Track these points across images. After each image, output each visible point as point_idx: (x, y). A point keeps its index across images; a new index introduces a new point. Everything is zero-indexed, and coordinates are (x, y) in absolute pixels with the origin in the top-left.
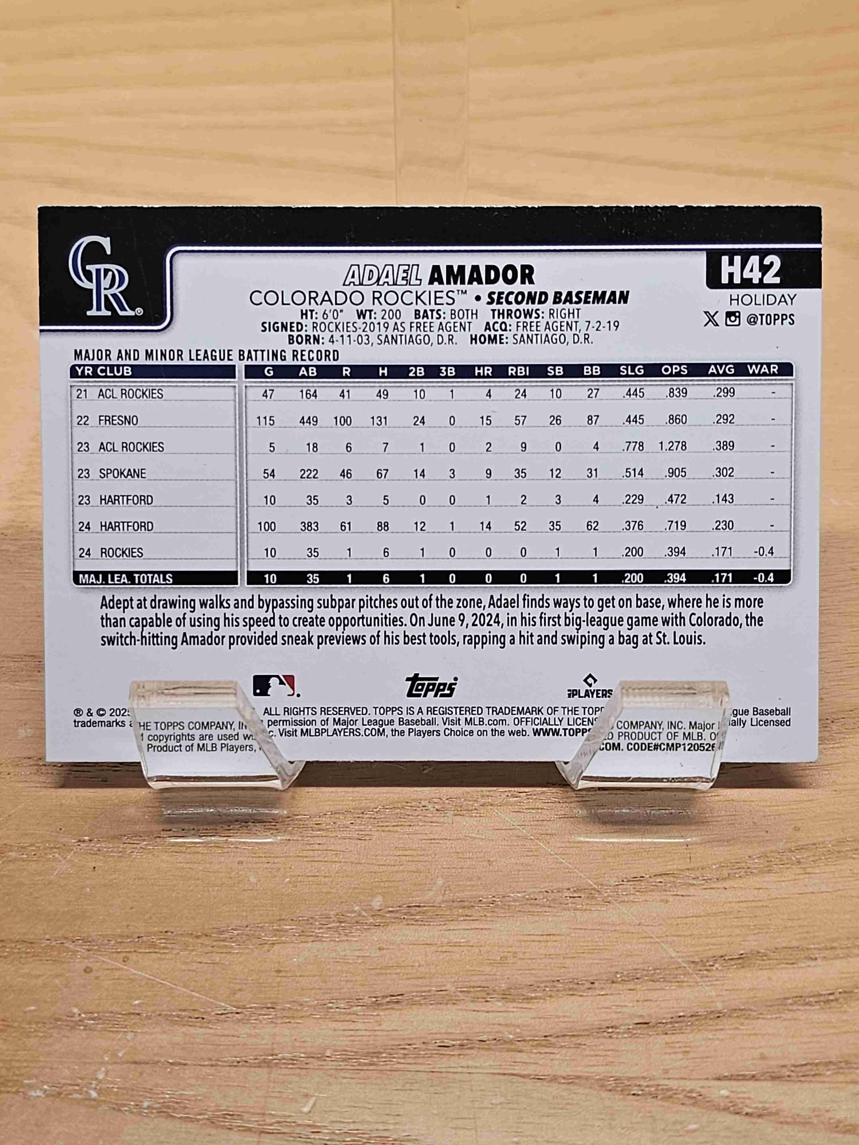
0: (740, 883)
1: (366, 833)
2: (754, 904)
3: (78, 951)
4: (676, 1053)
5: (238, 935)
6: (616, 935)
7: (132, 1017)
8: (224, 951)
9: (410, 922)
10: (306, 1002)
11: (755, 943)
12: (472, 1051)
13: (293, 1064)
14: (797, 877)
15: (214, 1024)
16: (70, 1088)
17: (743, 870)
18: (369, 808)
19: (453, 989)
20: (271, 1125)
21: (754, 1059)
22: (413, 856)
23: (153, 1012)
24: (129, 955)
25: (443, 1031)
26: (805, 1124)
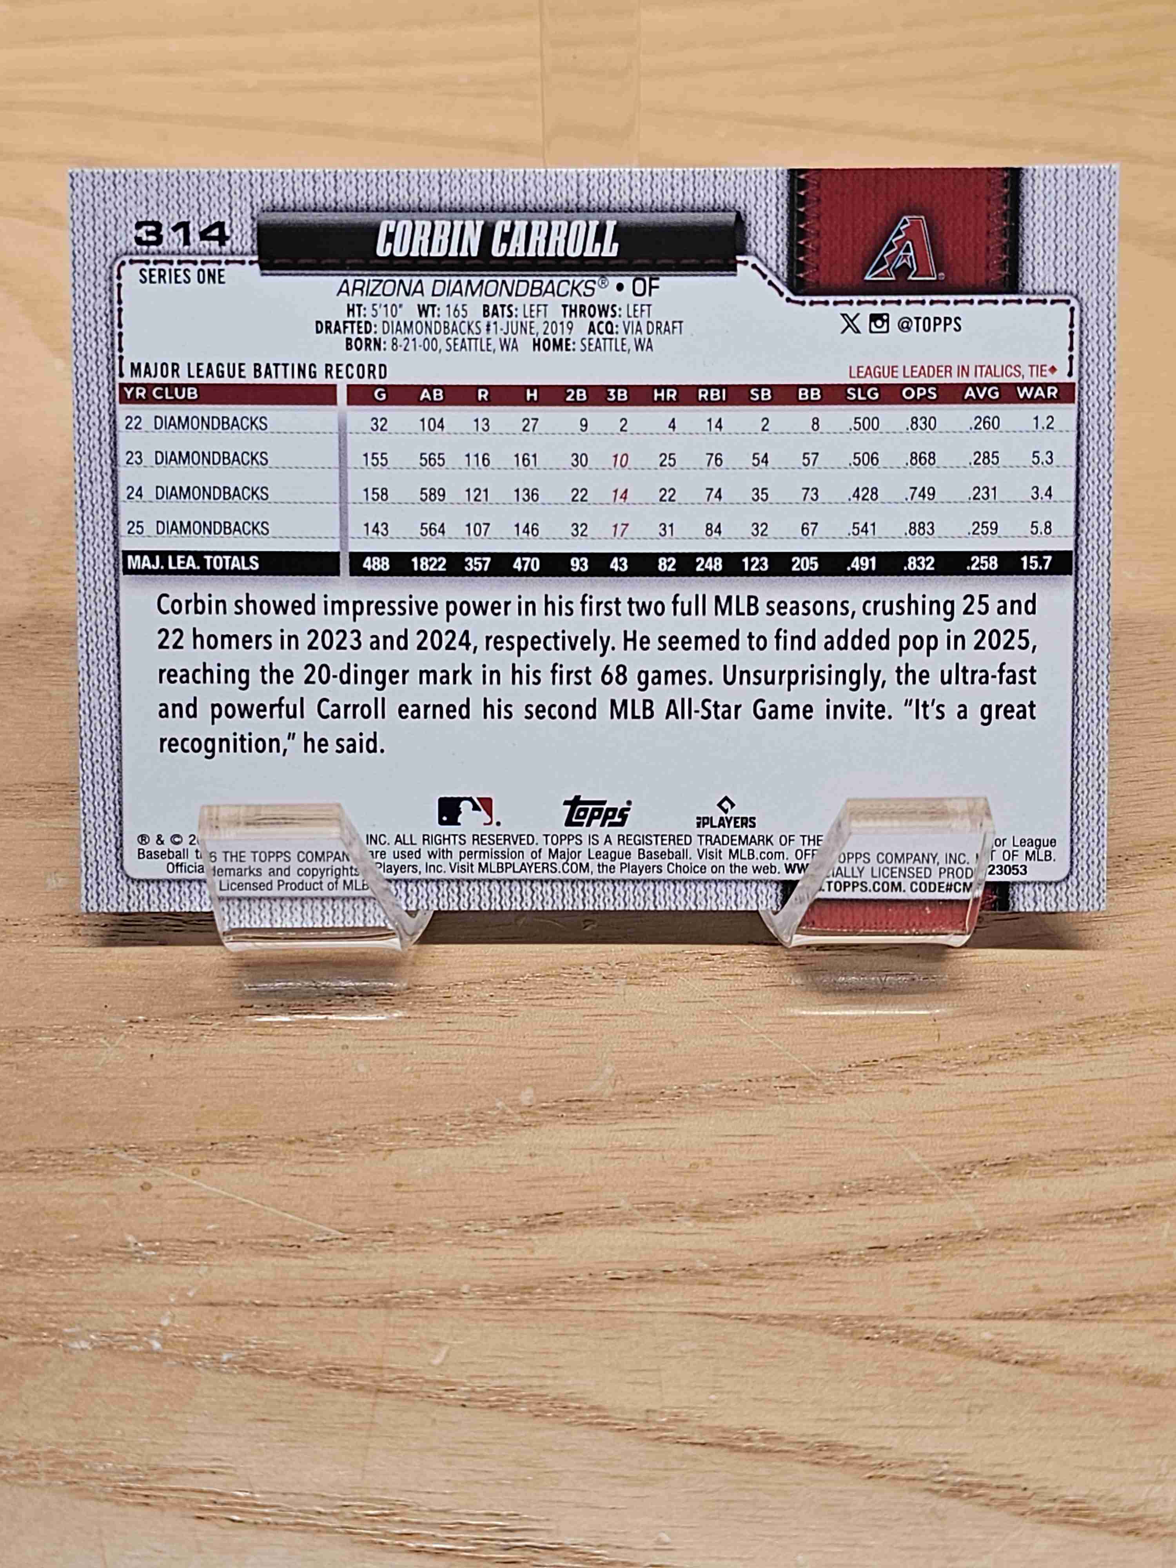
0: (1006, 1067)
1: (511, 1008)
2: (1024, 1094)
3: (131, 1163)
4: (922, 1285)
5: (343, 1139)
6: (843, 1135)
7: (206, 1245)
8: (326, 1159)
9: (569, 1121)
10: (436, 1224)
11: (1026, 1145)
12: (655, 1285)
13: (419, 1303)
14: (1080, 1059)
15: (313, 1253)
16: (125, 1337)
17: (1009, 1051)
18: (513, 975)
19: (628, 1206)
20: (390, 1381)
21: (1024, 1292)
22: (573, 1036)
23: (234, 1239)
24: (199, 1166)
25: (616, 1259)
26: (1091, 1374)
